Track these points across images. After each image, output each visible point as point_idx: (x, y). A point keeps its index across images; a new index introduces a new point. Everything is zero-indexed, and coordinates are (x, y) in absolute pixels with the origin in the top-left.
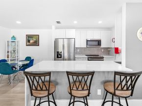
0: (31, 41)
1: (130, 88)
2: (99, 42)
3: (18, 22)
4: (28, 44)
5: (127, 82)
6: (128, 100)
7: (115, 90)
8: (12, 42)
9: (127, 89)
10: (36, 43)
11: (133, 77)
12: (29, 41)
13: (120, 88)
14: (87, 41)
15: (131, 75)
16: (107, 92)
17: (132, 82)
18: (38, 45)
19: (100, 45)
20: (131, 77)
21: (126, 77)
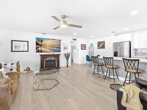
0: (100, 46)
18: (104, 48)
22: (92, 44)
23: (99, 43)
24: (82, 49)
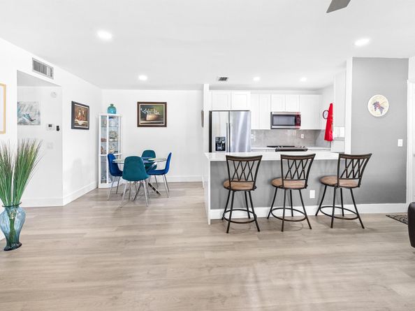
0: (149, 117)
1: (357, 177)
2: (297, 119)
3: (143, 78)
4: (141, 122)
5: (353, 167)
6: (357, 205)
7: (338, 179)
8: (110, 117)
9: (354, 178)
10: (161, 121)
11: (361, 161)
12: (143, 116)
13: (344, 176)
14: (273, 116)
15: (359, 157)
16: (326, 185)
17: (359, 167)
18: (165, 126)
19: (299, 125)
20: (359, 161)
21: (353, 160)
22: (112, 108)
23: (143, 107)
24: (74, 126)
